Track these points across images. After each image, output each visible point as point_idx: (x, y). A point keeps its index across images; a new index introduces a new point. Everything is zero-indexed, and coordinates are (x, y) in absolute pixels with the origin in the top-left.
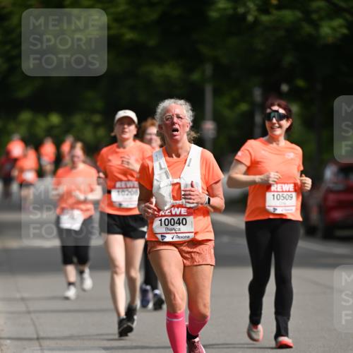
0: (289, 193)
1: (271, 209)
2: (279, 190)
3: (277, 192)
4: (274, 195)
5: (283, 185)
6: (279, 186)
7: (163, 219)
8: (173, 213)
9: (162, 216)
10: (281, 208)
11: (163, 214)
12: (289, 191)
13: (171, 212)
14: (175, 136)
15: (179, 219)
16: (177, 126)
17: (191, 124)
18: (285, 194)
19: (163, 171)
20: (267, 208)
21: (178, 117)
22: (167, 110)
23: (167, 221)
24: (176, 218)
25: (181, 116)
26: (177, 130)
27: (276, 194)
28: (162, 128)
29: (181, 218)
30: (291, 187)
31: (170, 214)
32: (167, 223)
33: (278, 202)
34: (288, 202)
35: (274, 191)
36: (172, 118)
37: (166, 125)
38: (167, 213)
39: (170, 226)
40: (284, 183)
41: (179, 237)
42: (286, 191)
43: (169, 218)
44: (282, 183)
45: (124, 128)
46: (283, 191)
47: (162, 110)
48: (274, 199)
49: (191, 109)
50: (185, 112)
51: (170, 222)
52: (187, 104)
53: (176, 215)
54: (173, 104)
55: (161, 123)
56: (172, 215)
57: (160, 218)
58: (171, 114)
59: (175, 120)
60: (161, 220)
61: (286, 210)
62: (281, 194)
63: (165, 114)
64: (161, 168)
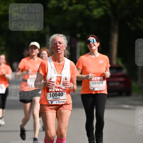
0: (101, 81)
1: (92, 89)
2: (96, 79)
3: (95, 80)
4: (93, 82)
5: (97, 77)
6: (96, 77)
7: (52, 93)
8: (56, 90)
9: (51, 92)
10: (97, 88)
11: (51, 91)
12: (101, 80)
13: (55, 90)
14: (59, 51)
15: (59, 93)
16: (59, 48)
17: (67, 46)
18: (99, 81)
19: (53, 69)
20: (90, 88)
21: (60, 43)
22: (54, 40)
23: (53, 94)
24: (58, 93)
25: (61, 42)
26: (59, 49)
27: (94, 82)
28: (52, 48)
29: (60, 93)
30: (102, 78)
31: (55, 91)
32: (53, 96)
33: (95, 85)
34: (101, 85)
35: (93, 80)
36: (56, 44)
37: (54, 47)
38: (53, 91)
39: (55, 97)
40: (98, 76)
41: (59, 102)
42: (99, 80)
43: (55, 93)
44: (97, 76)
45: (33, 51)
46: (97, 80)
47: (52, 40)
48: (93, 84)
49: (66, 39)
50: (63, 40)
51: (55, 95)
52: (64, 36)
53: (58, 91)
54: (57, 37)
55: (52, 46)
56: (56, 92)
57: (50, 93)
58: (56, 42)
59: (58, 44)
60: (50, 94)
61: (100, 89)
62: (96, 81)
63: (53, 41)
64: (52, 68)
